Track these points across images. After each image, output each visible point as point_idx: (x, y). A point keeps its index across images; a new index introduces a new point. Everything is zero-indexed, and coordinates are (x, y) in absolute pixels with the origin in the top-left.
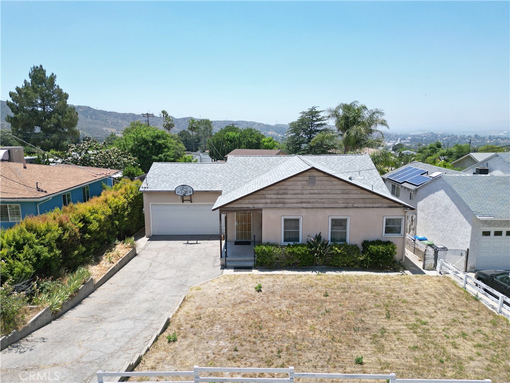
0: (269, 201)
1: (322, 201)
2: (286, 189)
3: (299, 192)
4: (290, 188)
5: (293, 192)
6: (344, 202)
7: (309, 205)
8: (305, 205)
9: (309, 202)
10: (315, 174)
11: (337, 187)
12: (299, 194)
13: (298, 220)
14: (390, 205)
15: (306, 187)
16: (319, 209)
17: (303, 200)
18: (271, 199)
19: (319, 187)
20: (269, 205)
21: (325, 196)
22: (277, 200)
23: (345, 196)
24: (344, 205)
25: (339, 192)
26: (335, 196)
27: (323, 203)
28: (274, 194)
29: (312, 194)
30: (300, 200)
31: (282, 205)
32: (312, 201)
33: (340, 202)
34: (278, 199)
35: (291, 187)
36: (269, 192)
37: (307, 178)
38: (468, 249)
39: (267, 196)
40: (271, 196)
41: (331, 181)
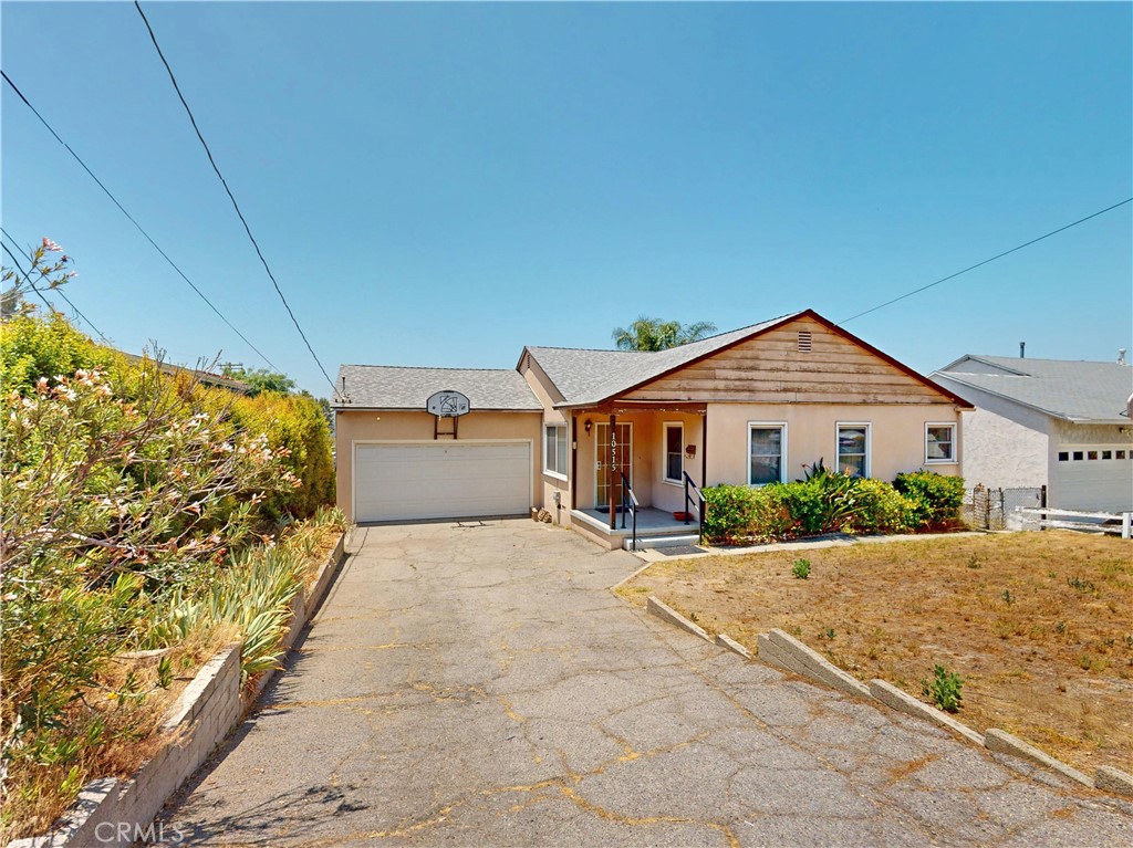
0: (721, 384)
1: (824, 386)
2: (757, 358)
3: (781, 365)
4: (762, 355)
5: (769, 365)
6: (860, 390)
7: (800, 397)
8: (791, 396)
9: (799, 390)
10: (809, 325)
11: (849, 358)
12: (781, 370)
13: (778, 431)
14: (933, 398)
15: (793, 354)
16: (819, 406)
17: (789, 385)
18: (726, 379)
19: (817, 358)
20: (721, 395)
21: (829, 377)
22: (737, 383)
23: (863, 378)
24: (859, 398)
25: (852, 368)
26: (846, 378)
27: (824, 392)
28: (733, 369)
29: (805, 371)
30: (783, 385)
31: (748, 394)
32: (805, 386)
33: (854, 390)
34: (740, 380)
35: (767, 355)
36: (723, 363)
37: (796, 336)
38: (1044, 488)
39: (718, 372)
40: (725, 371)
41: (837, 344)
